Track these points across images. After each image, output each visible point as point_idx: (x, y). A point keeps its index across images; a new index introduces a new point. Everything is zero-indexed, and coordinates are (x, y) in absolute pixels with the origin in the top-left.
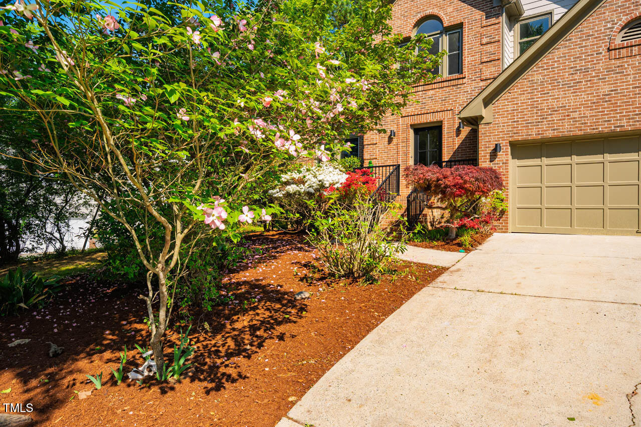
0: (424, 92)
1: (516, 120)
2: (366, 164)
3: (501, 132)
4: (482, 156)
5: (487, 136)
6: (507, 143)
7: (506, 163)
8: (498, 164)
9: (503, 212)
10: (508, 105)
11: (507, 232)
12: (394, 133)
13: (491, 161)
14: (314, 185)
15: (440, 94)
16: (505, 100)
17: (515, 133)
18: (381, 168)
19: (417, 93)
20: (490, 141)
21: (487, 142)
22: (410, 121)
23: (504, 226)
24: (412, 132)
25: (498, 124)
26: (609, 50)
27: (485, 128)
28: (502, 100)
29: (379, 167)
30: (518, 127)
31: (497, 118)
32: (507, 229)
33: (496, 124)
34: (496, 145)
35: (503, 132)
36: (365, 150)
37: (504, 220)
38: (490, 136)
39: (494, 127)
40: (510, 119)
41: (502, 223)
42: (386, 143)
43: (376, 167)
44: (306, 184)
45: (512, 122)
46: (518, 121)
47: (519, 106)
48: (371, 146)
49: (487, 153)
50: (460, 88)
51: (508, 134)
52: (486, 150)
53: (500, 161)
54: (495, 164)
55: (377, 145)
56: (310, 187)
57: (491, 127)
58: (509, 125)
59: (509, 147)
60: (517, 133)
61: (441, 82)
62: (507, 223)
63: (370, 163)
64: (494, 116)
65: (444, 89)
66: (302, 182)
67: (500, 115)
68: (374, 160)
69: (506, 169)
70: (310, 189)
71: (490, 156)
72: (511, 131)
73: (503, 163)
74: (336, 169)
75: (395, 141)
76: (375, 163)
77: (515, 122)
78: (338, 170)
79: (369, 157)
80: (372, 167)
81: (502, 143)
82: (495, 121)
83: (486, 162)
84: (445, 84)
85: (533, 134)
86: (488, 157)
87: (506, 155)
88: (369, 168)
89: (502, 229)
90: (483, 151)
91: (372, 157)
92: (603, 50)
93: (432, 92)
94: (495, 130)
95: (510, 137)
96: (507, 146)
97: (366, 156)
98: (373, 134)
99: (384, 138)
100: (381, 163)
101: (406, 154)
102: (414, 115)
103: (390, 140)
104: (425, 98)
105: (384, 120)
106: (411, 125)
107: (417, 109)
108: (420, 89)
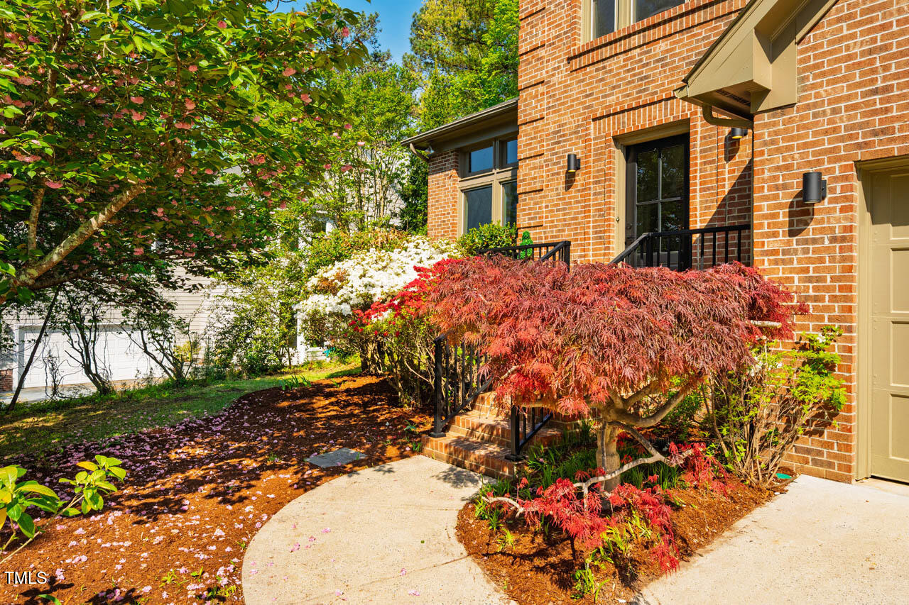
0: (645, 48)
1: (879, 84)
3: (826, 132)
4: (765, 217)
5: (778, 150)
6: (845, 168)
7: (843, 239)
8: (814, 241)
9: (829, 410)
10: (853, 36)
11: (848, 480)
12: (578, 162)
13: (792, 233)
14: (353, 295)
16: (839, 20)
17: (875, 134)
19: (630, 54)
20: (788, 167)
21: (778, 168)
22: (612, 127)
23: (836, 456)
24: (619, 157)
25: (815, 105)
27: (774, 124)
28: (830, 24)
30: (887, 110)
31: (813, 86)
32: (849, 469)
33: (808, 107)
34: (806, 177)
35: (835, 130)
36: (520, 207)
37: (838, 436)
38: (789, 148)
39: (802, 118)
40: (859, 85)
41: (830, 445)
42: (562, 186)
44: (339, 294)
45: (865, 94)
46: (888, 89)
47: (893, 35)
48: (532, 195)
49: (780, 206)
51: (851, 137)
52: (776, 197)
53: (822, 230)
54: (806, 242)
55: (543, 193)
56: (344, 301)
57: (791, 120)
58: (855, 107)
59: (858, 185)
60: (883, 132)
62: (848, 448)
63: (524, 237)
64: (803, 79)
65: (695, 31)
67: (823, 74)
68: (538, 230)
69: (844, 259)
71: (791, 214)
72: (861, 126)
73: (833, 240)
75: (580, 179)
76: (536, 236)
77: (875, 92)
79: (526, 223)
80: (534, 247)
81: (829, 170)
82: (806, 98)
83: (775, 235)
86: (783, 218)
87: (843, 210)
89: (830, 465)
90: (766, 198)
91: (533, 223)
93: (663, 45)
94: (806, 127)
95: (859, 146)
96: (846, 178)
97: (522, 219)
98: (535, 168)
99: (558, 174)
100: (552, 237)
101: (604, 212)
102: (623, 112)
103: (570, 180)
104: (648, 64)
105: (559, 131)
106: (616, 139)
107: (628, 95)
108: (636, 40)
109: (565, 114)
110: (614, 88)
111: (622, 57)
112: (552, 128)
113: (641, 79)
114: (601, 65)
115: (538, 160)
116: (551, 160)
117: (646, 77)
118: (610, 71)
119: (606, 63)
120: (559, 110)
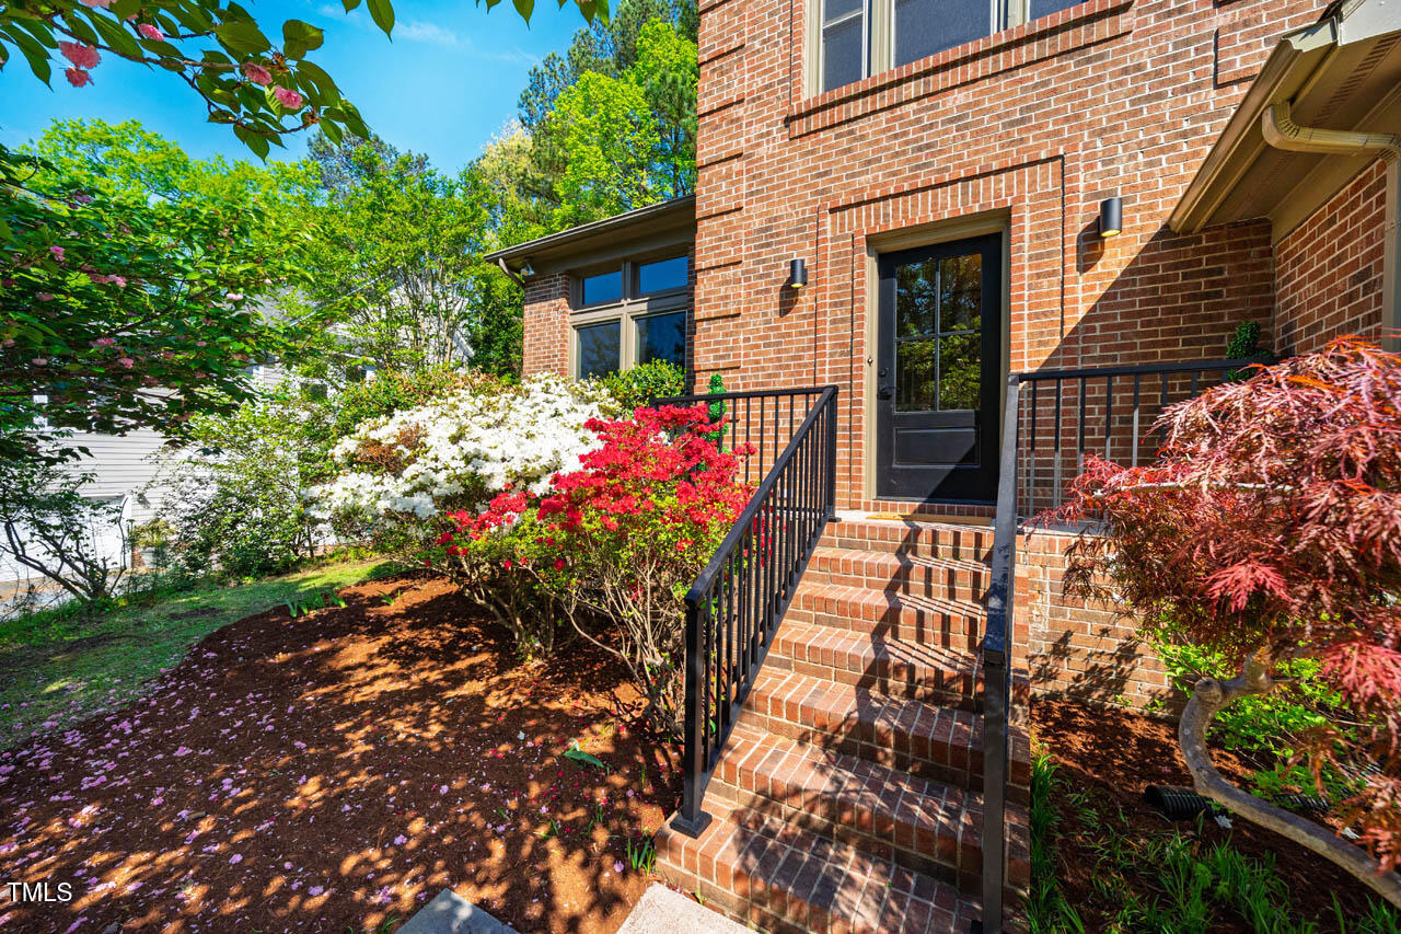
0: (926, 102)
2: (702, 388)
12: (804, 271)
18: (755, 403)
19: (898, 112)
22: (866, 222)
24: (871, 265)
29: (748, 396)
36: (699, 339)
42: (773, 310)
43: (735, 397)
48: (720, 323)
55: (739, 320)
63: (714, 383)
68: (730, 374)
74: (588, 401)
75: (805, 301)
76: (732, 382)
78: (594, 406)
79: (711, 364)
80: (721, 398)
84: (1026, 53)
88: (710, 399)
91: (722, 363)
93: (959, 98)
97: (703, 358)
98: (727, 282)
99: (767, 291)
100: (757, 384)
101: (851, 349)
102: (885, 198)
103: (788, 298)
104: (931, 126)
105: (767, 229)
106: (872, 240)
107: (894, 174)
109: (780, 203)
110: (869, 162)
111: (883, 116)
112: (757, 223)
113: (920, 149)
114: (845, 128)
115: (732, 270)
116: (754, 271)
117: (928, 146)
118: (862, 137)
119: (854, 126)
120: (768, 197)
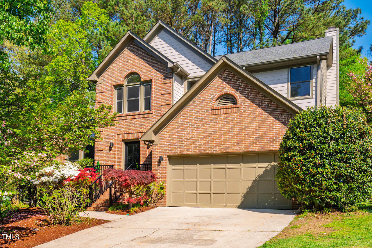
0: (130, 120)
1: (170, 143)
2: (96, 164)
3: (163, 149)
4: (154, 163)
5: (156, 151)
6: (165, 156)
7: (165, 167)
8: (161, 167)
9: (163, 196)
10: (167, 135)
11: (165, 206)
12: (113, 144)
13: (158, 166)
14: (59, 177)
15: (139, 122)
16: (165, 131)
17: (169, 151)
18: (104, 167)
19: (126, 120)
20: (158, 155)
21: (156, 155)
22: (122, 137)
23: (164, 203)
24: (123, 144)
25: (162, 145)
26: (212, 110)
27: (155, 147)
28: (164, 131)
29: (103, 166)
30: (171, 147)
31: (161, 141)
32: (165, 204)
33: (161, 145)
34: (160, 157)
35: (164, 149)
36: (95, 154)
37: (164, 200)
38: (158, 151)
39: (160, 146)
40: (167, 143)
41: (163, 201)
42: (108, 150)
43: (102, 166)
44: (54, 176)
45: (168, 144)
46: (171, 144)
47: (172, 136)
48: (99, 152)
49: (156, 161)
50: (150, 119)
51: (166, 151)
52: (156, 159)
53: (162, 166)
54: (160, 167)
55: (103, 151)
56: (56, 178)
57: (158, 147)
58: (167, 146)
59: (167, 158)
60: (170, 151)
61: (140, 115)
62: (165, 201)
63: (98, 163)
64: (160, 140)
65: (141, 119)
66: (51, 175)
67: (163, 140)
68: (101, 161)
69: (165, 171)
70: (56, 179)
71: (158, 163)
72: (168, 149)
73: (164, 167)
74: (75, 166)
75: (113, 149)
76: (101, 163)
77: (169, 144)
78: (76, 167)
79: (98, 159)
80: (100, 166)
81: (163, 156)
82: (160, 143)
83: (155, 166)
84: (142, 116)
85: (177, 152)
86: (157, 163)
87: (165, 162)
88: (97, 166)
89: (163, 204)
90: (154, 160)
91: (99, 159)
92: (209, 109)
93: (134, 120)
94: (160, 148)
95: (167, 152)
96: (166, 157)
97: (96, 158)
98: (100, 144)
99: (107, 147)
100: (105, 163)
101: (120, 158)
102: (125, 134)
103: (111, 149)
104: (131, 124)
105: (107, 136)
106: (123, 140)
107: (126, 130)
108: (128, 117)
109: (109, 131)
110: (122, 127)
111: (125, 120)
112: (106, 134)
114: (119, 121)
115: (101, 142)
116: (105, 143)
117: (130, 127)
118: (122, 123)
119: (120, 121)
120: (107, 130)
